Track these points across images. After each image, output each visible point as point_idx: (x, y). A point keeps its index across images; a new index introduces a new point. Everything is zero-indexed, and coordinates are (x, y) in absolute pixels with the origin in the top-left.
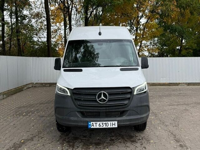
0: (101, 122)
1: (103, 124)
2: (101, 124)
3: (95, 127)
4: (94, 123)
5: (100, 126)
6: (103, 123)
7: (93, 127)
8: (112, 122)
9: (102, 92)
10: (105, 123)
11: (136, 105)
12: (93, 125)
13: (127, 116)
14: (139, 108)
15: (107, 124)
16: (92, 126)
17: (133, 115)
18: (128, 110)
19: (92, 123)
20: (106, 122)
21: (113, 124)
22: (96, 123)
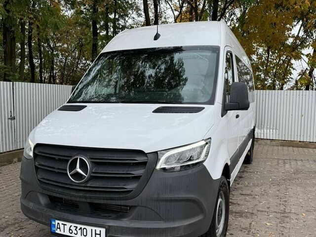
0: (73, 225)
1: (77, 229)
2: (73, 228)
3: (62, 233)
4: (61, 222)
5: (71, 231)
6: (77, 227)
7: (58, 231)
8: (94, 229)
9: (79, 157)
10: (81, 228)
11: (156, 196)
12: (59, 228)
13: (132, 219)
14: (164, 203)
15: (85, 230)
16: (57, 228)
17: (145, 220)
18: (135, 206)
19: (57, 222)
20: (83, 227)
21: (96, 234)
22: (64, 225)
